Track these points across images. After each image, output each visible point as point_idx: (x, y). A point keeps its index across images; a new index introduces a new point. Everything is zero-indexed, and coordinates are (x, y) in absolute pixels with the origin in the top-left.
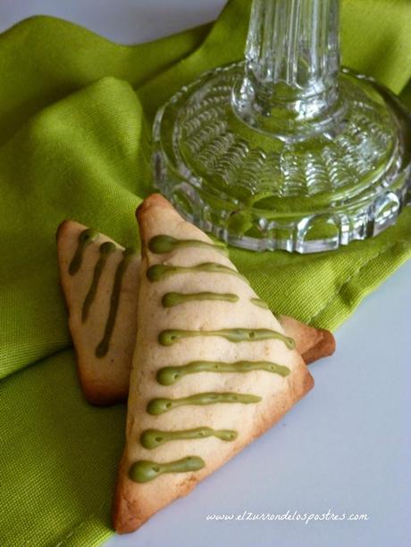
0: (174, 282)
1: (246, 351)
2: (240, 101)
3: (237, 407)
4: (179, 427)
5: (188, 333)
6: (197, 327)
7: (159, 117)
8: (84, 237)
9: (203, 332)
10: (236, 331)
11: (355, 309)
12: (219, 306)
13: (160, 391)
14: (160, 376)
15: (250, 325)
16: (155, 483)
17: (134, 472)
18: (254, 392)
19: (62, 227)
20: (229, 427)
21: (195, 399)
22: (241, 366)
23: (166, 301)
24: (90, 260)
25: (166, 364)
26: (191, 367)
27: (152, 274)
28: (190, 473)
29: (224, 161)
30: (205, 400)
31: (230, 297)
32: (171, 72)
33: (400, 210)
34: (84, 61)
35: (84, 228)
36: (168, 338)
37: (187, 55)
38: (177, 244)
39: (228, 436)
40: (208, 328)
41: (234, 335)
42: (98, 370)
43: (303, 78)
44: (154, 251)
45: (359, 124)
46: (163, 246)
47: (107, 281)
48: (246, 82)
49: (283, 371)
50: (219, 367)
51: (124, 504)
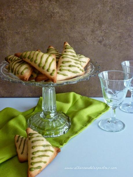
0: (33, 139)
1: (46, 148)
2: (42, 115)
3: (46, 157)
4: (37, 161)
5: (37, 146)
6: (38, 145)
7: (28, 121)
8: (19, 137)
9: (39, 146)
10: (44, 145)
11: (63, 145)
12: (41, 142)
13: (33, 156)
14: (33, 154)
15: (46, 144)
16: (34, 171)
17: (31, 170)
18: (48, 155)
19: (15, 136)
20: (45, 161)
21: (39, 156)
22: (46, 151)
23: (32, 142)
24: (20, 140)
25: (34, 151)
26: (38, 151)
27: (30, 139)
28: (40, 169)
29: (40, 125)
30: (41, 156)
31: (43, 140)
32: (29, 115)
33: (68, 130)
34: (16, 114)
35: (19, 136)
36: (34, 147)
37: (32, 113)
38: (33, 134)
39: (45, 162)
40: (40, 145)
41: (44, 146)
42: (22, 156)
43: (51, 110)
44: (30, 136)
45: (60, 117)
46: (31, 135)
47: (23, 142)
48: (42, 112)
49: (52, 152)
50: (42, 151)
51: (29, 175)
